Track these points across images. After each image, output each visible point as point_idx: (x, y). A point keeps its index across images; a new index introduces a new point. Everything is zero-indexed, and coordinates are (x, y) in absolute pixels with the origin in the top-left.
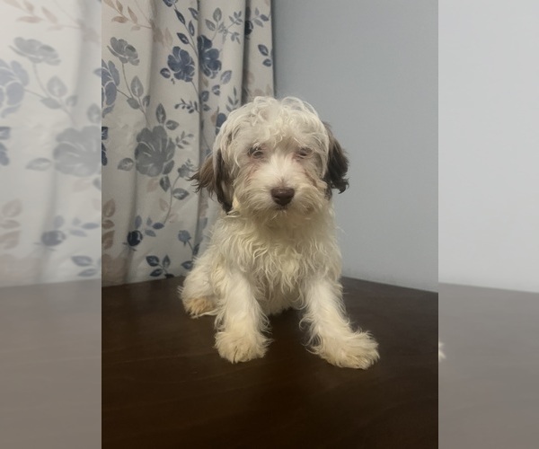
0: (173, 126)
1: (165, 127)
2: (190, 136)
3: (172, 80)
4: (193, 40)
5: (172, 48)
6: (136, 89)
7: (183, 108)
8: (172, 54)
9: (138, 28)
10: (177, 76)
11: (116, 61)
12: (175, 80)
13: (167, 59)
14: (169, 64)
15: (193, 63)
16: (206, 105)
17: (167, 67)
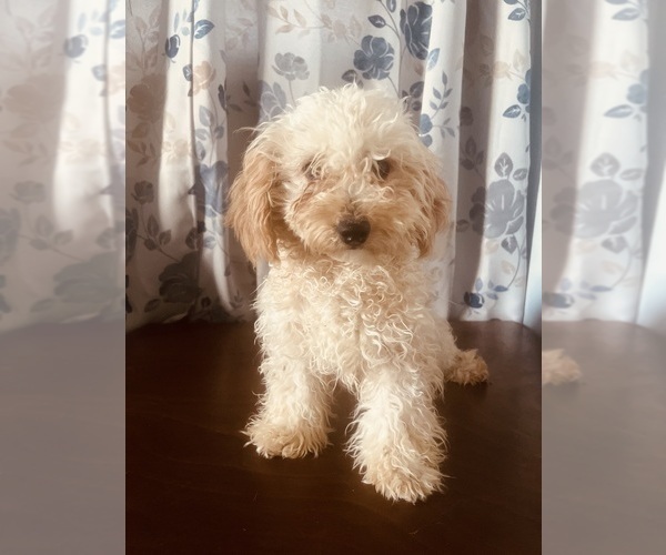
4: (393, 20)
5: (359, 41)
8: (360, 48)
9: (308, 32)
10: (367, 76)
13: (353, 57)
14: (355, 64)
15: (391, 51)
17: (353, 68)
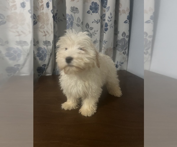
0: (92, 29)
1: (89, 30)
2: (97, 31)
3: (91, 14)
5: (91, 3)
6: (79, 21)
7: (95, 22)
8: (91, 5)
10: (93, 12)
11: (73, 14)
12: (92, 13)
13: (89, 7)
14: (90, 9)
16: (104, 19)
17: (89, 10)
